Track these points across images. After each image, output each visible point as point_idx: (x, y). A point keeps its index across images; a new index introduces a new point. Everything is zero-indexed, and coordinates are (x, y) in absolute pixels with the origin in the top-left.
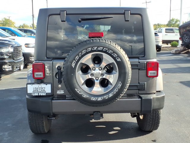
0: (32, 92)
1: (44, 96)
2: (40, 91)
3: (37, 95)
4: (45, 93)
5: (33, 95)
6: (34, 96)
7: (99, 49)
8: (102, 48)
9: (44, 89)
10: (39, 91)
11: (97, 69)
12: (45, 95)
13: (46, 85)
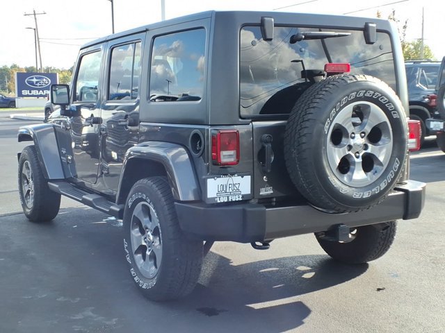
0: (216, 196)
1: (239, 201)
2: (231, 191)
3: (226, 201)
4: (241, 196)
5: (219, 201)
6: (221, 203)
7: (368, 95)
8: (372, 92)
9: (237, 186)
10: (228, 191)
11: (358, 136)
12: (241, 199)
13: (242, 177)
